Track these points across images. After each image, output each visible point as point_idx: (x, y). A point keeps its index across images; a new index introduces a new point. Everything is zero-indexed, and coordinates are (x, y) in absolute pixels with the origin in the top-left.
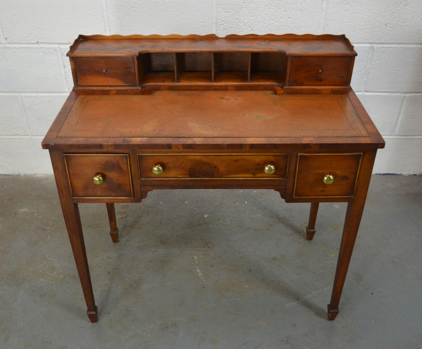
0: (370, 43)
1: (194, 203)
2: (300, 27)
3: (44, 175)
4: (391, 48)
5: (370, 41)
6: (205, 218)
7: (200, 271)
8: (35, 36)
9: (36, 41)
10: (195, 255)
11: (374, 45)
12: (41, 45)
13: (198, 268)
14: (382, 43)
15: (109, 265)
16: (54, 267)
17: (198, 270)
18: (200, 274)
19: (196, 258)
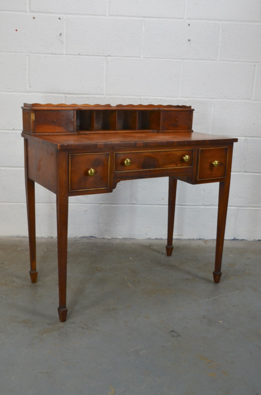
0: (244, 136)
1: (120, 252)
2: (197, 124)
4: (259, 140)
5: (244, 135)
8: (12, 125)
9: (12, 128)
11: (247, 138)
12: (15, 131)
13: (129, 283)
14: (253, 137)
18: (131, 286)
19: (126, 278)
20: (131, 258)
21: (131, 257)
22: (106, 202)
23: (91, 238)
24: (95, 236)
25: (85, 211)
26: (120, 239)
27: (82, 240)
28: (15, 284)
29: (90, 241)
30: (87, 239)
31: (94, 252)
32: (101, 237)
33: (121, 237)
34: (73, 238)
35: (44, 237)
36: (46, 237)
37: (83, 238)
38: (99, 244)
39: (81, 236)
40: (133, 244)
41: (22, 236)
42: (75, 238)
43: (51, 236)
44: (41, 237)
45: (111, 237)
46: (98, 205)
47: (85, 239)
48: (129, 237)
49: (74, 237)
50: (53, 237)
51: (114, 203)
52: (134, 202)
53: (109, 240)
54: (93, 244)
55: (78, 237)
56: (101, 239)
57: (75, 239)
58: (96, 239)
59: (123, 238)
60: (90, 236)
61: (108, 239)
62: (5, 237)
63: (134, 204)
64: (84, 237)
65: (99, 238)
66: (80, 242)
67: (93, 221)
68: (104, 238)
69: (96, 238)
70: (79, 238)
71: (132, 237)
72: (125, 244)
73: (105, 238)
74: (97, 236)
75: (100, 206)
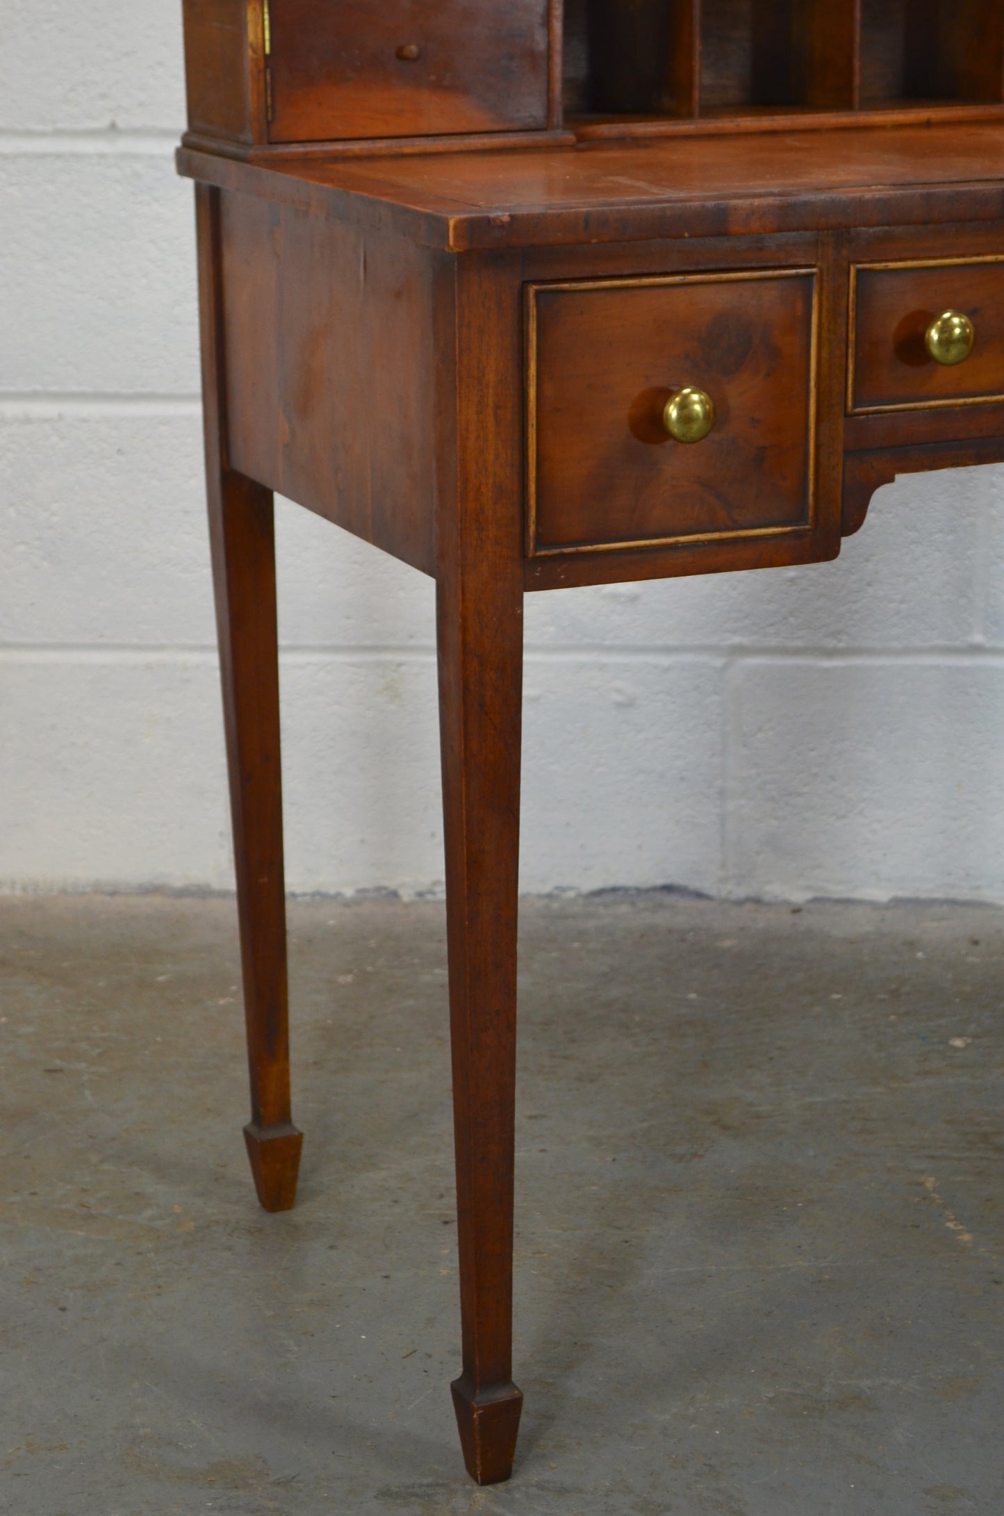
1: (882, 1000)
3: (24, 889)
6: (956, 1049)
7: (961, 1227)
8: (103, 96)
9: (103, 123)
10: (922, 1172)
12: (124, 145)
13: (953, 1217)
15: (441, 1196)
16: (137, 1194)
17: (950, 1225)
18: (966, 1237)
19: (930, 1182)
20: (958, 1043)
21: (960, 1035)
22: (773, 642)
23: (669, 899)
24: (694, 884)
25: (619, 705)
26: (874, 905)
27: (601, 910)
28: (148, 1213)
29: (661, 919)
30: (641, 905)
31: (693, 996)
32: (741, 892)
33: (881, 894)
34: (540, 896)
35: (332, 891)
36: (349, 892)
37: (608, 898)
38: (727, 944)
39: (597, 884)
40: (976, 943)
41: (178, 883)
42: (549, 896)
43: (385, 883)
44: (314, 895)
45: (809, 895)
46: (719, 662)
47: (625, 909)
48: (940, 895)
49: (547, 889)
50: (394, 894)
51: (830, 643)
52: (978, 638)
53: (797, 911)
54: (683, 940)
55: (571, 894)
56: (740, 903)
57: (555, 905)
58: (702, 904)
59: (897, 902)
60: (660, 882)
61: (786, 903)
62: (63, 891)
63: (976, 650)
64: (614, 890)
65: (725, 901)
66: (591, 924)
67: (682, 779)
68: (757, 901)
69: (699, 895)
70: (580, 895)
71: (964, 894)
72: (912, 945)
73: (767, 898)
74: (707, 885)
75: (725, 667)
